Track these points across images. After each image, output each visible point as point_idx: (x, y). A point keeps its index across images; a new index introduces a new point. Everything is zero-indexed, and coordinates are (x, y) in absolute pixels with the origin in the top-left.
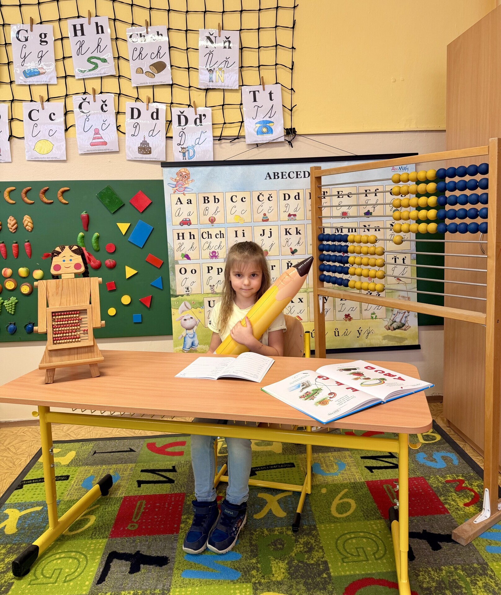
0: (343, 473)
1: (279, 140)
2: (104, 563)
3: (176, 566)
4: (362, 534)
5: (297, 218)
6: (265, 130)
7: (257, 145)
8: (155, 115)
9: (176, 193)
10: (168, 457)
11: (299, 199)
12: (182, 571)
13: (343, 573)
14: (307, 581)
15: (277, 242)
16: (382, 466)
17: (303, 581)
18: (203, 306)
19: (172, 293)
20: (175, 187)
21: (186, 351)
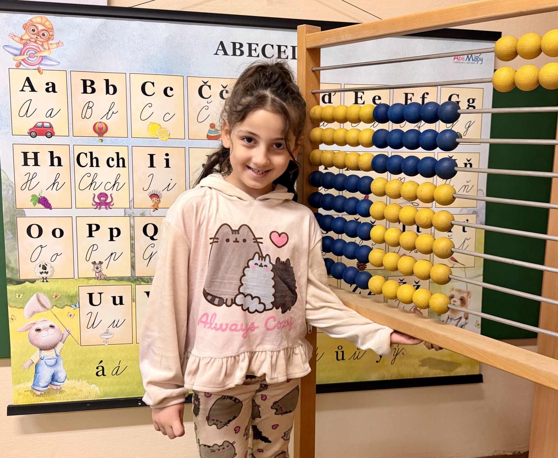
18: (78, 304)
19: (8, 275)
20: (21, 54)
21: (39, 391)
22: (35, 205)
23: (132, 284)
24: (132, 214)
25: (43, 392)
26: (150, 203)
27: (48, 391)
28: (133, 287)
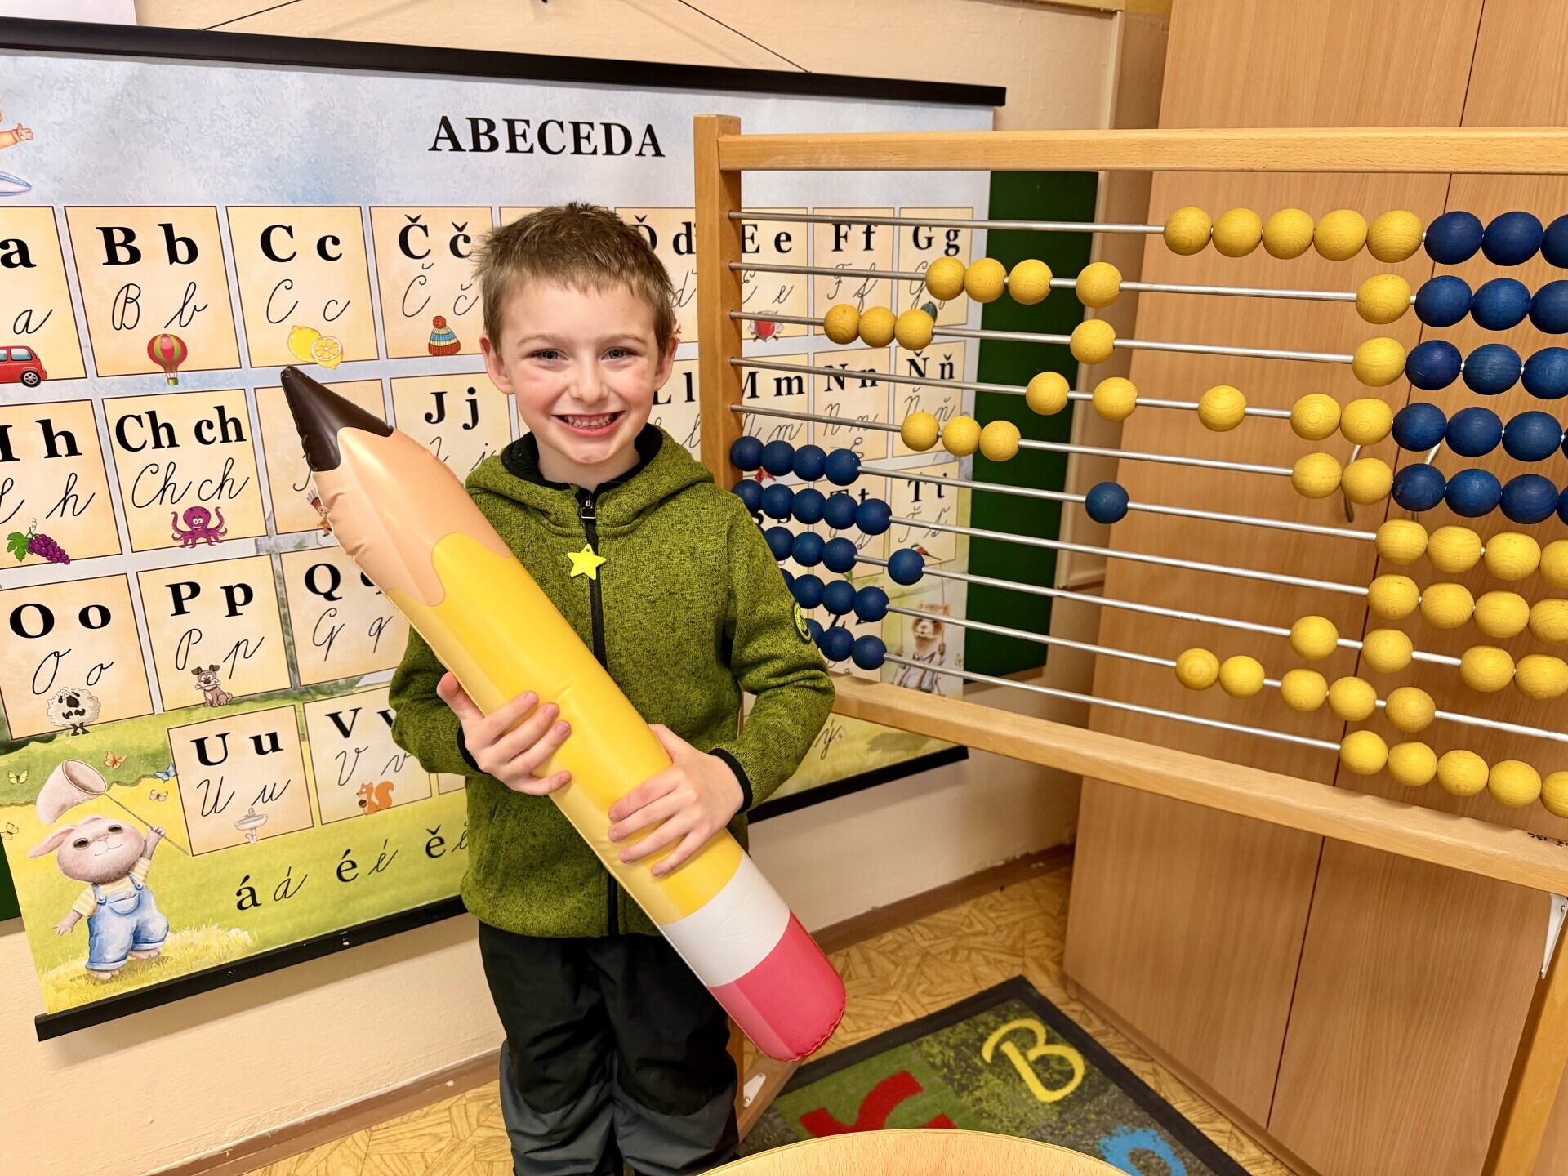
18: (171, 768)
21: (107, 971)
22: (21, 557)
23: (296, 703)
24: (275, 549)
25: (117, 972)
26: (314, 517)
27: (129, 966)
28: (299, 707)
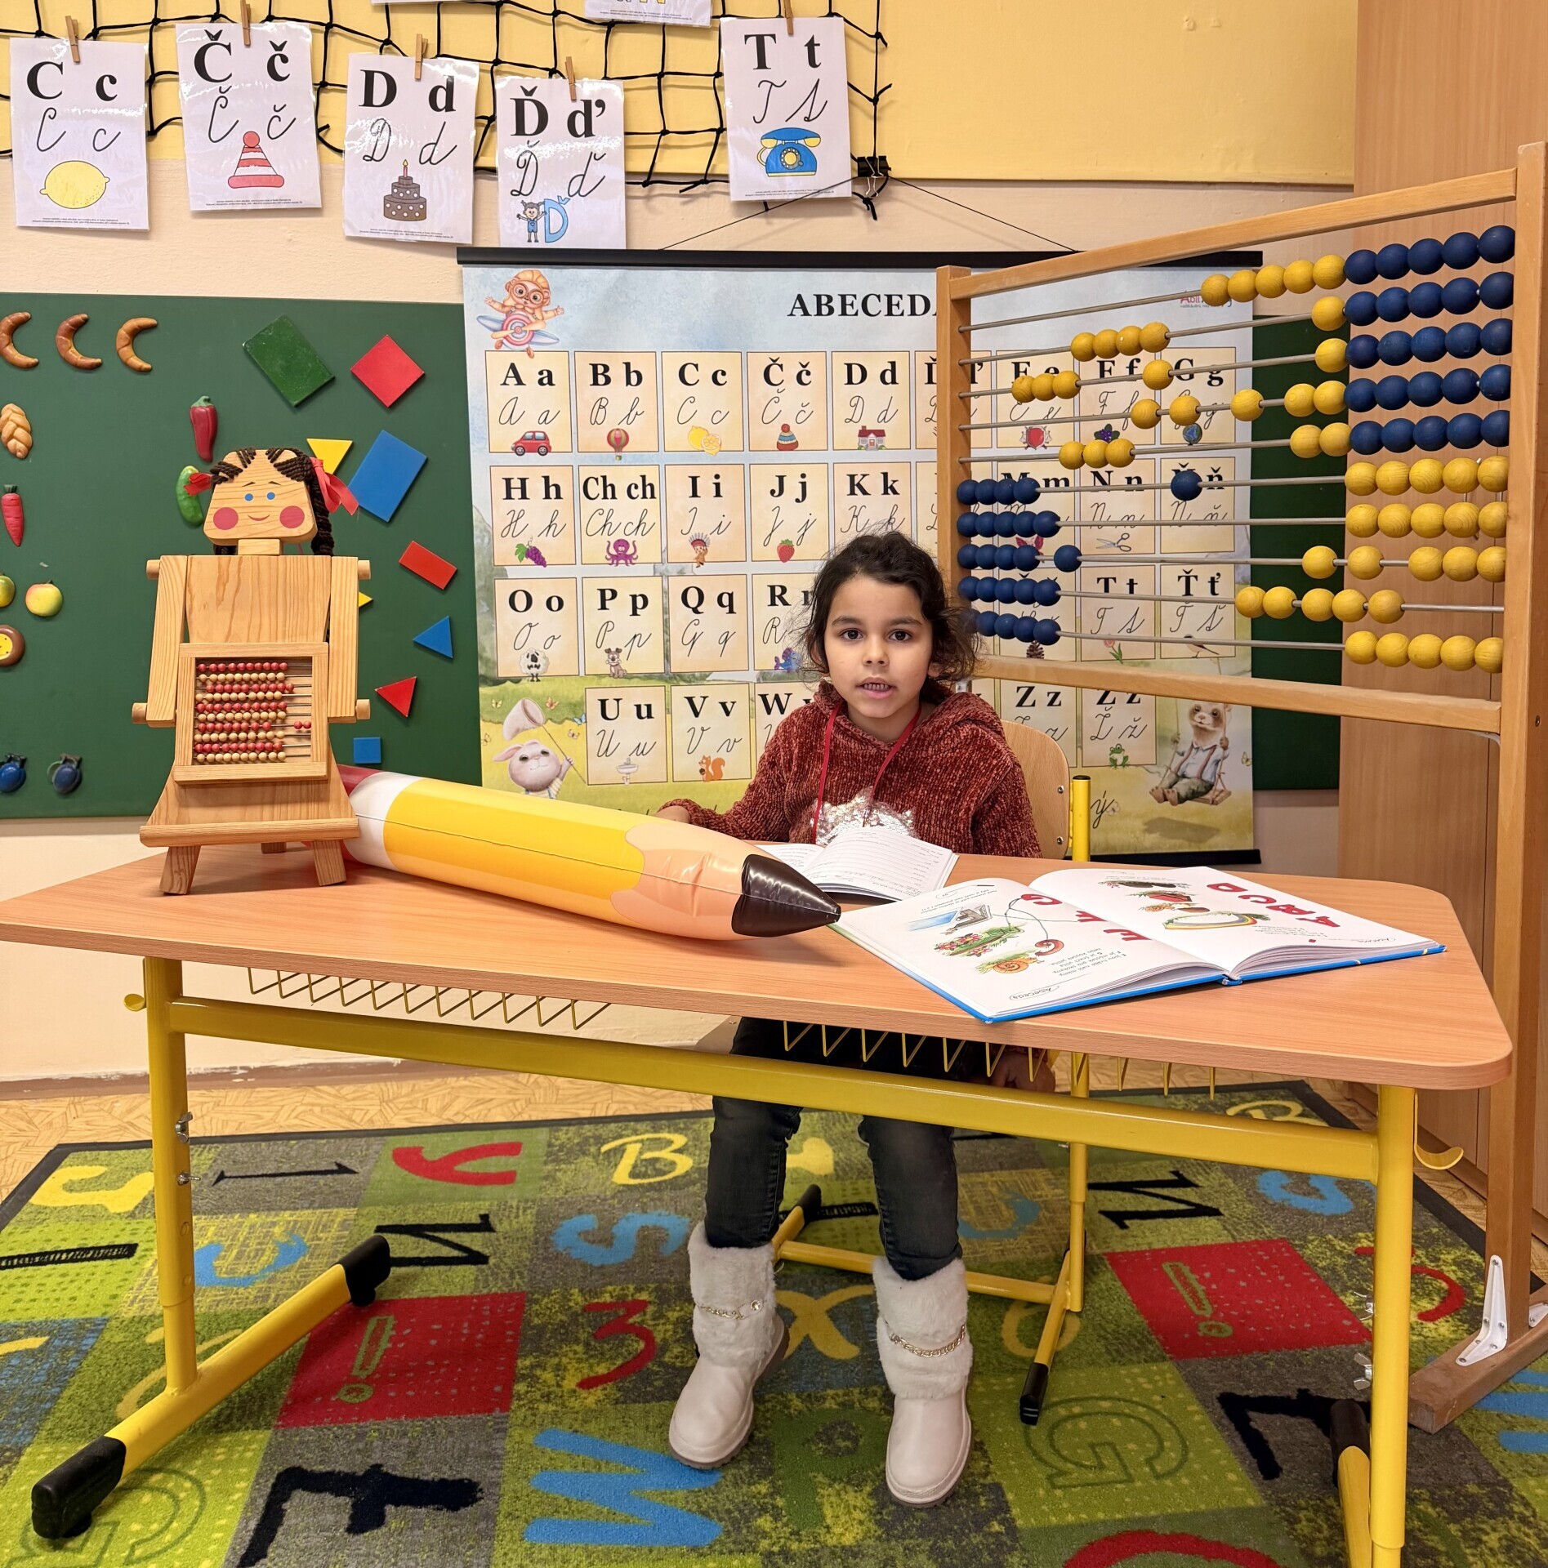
0: (1032, 1232)
1: (835, 193)
2: (261, 1503)
3: (504, 1508)
4: (1105, 1404)
5: (887, 441)
6: (790, 158)
7: (766, 207)
8: (443, 98)
9: (503, 348)
10: (466, 1189)
11: (894, 382)
12: (526, 1521)
13: (1054, 1519)
14: (940, 1543)
15: (822, 518)
16: (1154, 1209)
17: (926, 1545)
18: (583, 717)
19: (482, 671)
20: (502, 329)
22: (521, 560)
23: (666, 684)
24: (665, 573)
26: (692, 553)
28: (668, 688)
